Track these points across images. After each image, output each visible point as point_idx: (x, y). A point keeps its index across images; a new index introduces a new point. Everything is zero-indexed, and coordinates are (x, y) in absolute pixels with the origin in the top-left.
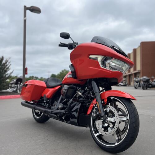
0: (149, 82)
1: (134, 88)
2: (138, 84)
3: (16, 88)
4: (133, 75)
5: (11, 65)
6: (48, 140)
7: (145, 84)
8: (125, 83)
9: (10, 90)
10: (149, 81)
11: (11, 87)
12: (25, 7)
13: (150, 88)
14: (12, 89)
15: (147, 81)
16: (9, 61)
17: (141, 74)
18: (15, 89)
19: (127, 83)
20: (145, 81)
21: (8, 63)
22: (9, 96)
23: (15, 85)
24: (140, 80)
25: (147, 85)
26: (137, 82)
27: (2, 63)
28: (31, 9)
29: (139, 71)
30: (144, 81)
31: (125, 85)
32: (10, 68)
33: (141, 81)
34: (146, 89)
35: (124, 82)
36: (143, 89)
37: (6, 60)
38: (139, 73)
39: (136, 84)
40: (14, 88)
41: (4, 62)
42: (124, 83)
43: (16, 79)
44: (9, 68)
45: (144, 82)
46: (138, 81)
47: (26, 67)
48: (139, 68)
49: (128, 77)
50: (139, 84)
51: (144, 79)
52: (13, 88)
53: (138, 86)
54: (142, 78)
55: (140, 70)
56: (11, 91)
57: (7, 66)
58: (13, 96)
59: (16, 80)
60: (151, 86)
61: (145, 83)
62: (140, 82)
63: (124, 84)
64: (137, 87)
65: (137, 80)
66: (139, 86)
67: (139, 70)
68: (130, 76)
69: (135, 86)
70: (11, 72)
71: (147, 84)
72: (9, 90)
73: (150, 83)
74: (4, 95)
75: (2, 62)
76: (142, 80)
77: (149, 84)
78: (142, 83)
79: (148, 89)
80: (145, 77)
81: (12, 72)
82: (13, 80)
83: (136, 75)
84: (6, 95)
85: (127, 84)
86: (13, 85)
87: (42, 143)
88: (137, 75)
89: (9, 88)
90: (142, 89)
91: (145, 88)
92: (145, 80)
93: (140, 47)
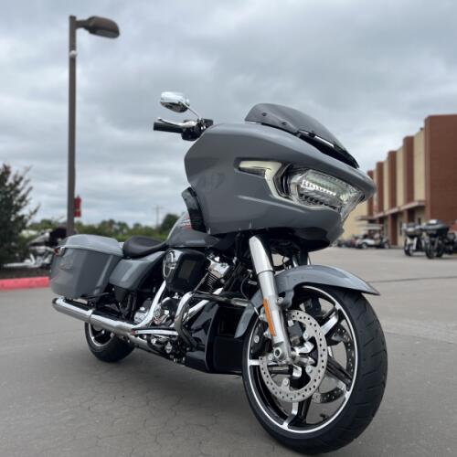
0: (446, 237)
1: (402, 252)
2: (415, 240)
3: (50, 256)
4: (405, 216)
5: (31, 189)
6: (89, 408)
7: (433, 243)
8: (381, 238)
9: (34, 261)
10: (446, 234)
11: (36, 254)
12: (72, 19)
13: (450, 252)
14: (39, 258)
15: (442, 233)
16: (26, 178)
17: (428, 211)
18: (47, 261)
19: (384, 240)
20: (435, 232)
21: (22, 183)
22: (26, 280)
23: (49, 249)
24: (422, 230)
25: (440, 246)
26: (412, 237)
27: (7, 184)
28: (91, 24)
29: (422, 204)
30: (430, 232)
31: (380, 246)
32: (30, 199)
33: (424, 234)
34: (439, 256)
35: (377, 236)
36: (429, 256)
37: (15, 177)
38: (420, 208)
39: (409, 241)
40: (46, 257)
41: (10, 180)
42: (376, 239)
43: (50, 230)
44: (27, 198)
45: (431, 236)
46: (414, 232)
47: (76, 196)
48: (420, 194)
49: (389, 222)
50: (419, 242)
51: (430, 227)
52: (41, 255)
53: (414, 248)
54: (424, 225)
55: (425, 201)
56: (37, 266)
57: (18, 192)
58: (39, 279)
59: (51, 234)
60: (451, 248)
61: (433, 239)
62: (421, 235)
63: (378, 242)
64: (411, 252)
65: (411, 230)
66: (419, 248)
67: (420, 201)
68: (395, 216)
69: (407, 248)
70: (33, 210)
71: (440, 242)
72: (31, 262)
73: (448, 239)
74: (12, 278)
75: (6, 180)
76: (425, 230)
77: (446, 241)
78: (426, 239)
79: (444, 256)
80: (433, 221)
81: (36, 211)
82: (43, 234)
83: (412, 213)
84: (18, 277)
85: (387, 242)
86: (42, 249)
87: (69, 417)
88: (417, 216)
89: (29, 258)
90: (426, 258)
91: (435, 254)
92: (433, 230)
93: (423, 131)
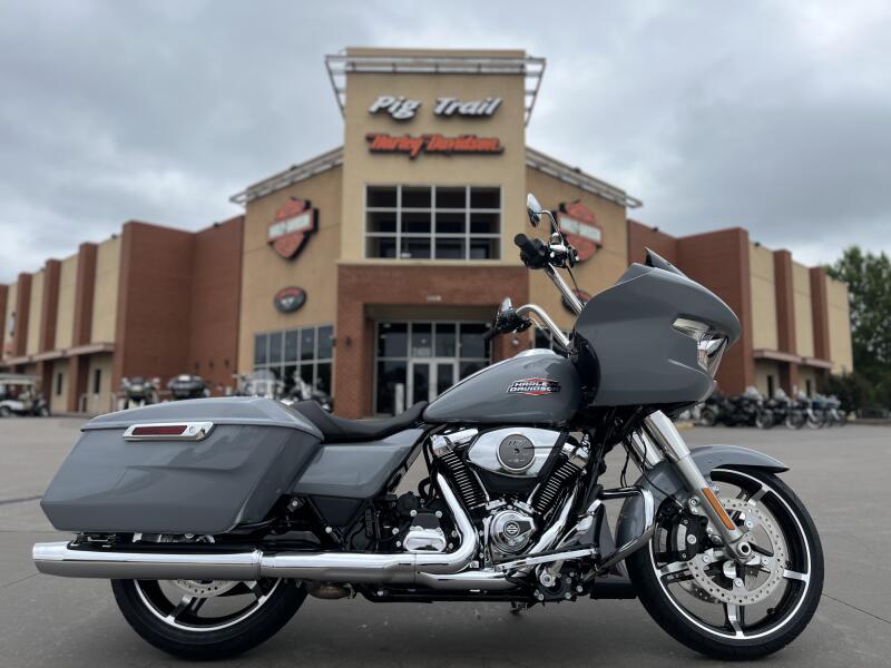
8: (35, 400)
17: (119, 359)
19: (41, 403)
29: (111, 349)
31: (33, 412)
35: (25, 395)
38: (105, 355)
42: (23, 401)
55: (115, 345)
63: (29, 404)
80: (186, 378)
85: (45, 406)
88: (94, 366)
92: (184, 390)
93: (119, 241)
